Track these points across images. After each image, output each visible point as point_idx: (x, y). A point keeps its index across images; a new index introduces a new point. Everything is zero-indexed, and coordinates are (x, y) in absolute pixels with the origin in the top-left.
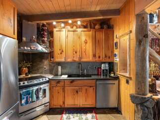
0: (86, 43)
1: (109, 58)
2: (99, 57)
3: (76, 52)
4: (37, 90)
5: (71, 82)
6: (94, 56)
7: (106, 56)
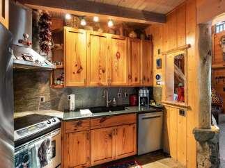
0: (118, 57)
1: (148, 80)
2: (136, 80)
3: (104, 71)
4: (43, 145)
5: (101, 121)
6: (130, 77)
7: (144, 78)
